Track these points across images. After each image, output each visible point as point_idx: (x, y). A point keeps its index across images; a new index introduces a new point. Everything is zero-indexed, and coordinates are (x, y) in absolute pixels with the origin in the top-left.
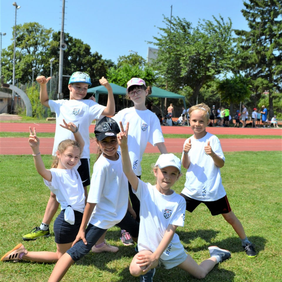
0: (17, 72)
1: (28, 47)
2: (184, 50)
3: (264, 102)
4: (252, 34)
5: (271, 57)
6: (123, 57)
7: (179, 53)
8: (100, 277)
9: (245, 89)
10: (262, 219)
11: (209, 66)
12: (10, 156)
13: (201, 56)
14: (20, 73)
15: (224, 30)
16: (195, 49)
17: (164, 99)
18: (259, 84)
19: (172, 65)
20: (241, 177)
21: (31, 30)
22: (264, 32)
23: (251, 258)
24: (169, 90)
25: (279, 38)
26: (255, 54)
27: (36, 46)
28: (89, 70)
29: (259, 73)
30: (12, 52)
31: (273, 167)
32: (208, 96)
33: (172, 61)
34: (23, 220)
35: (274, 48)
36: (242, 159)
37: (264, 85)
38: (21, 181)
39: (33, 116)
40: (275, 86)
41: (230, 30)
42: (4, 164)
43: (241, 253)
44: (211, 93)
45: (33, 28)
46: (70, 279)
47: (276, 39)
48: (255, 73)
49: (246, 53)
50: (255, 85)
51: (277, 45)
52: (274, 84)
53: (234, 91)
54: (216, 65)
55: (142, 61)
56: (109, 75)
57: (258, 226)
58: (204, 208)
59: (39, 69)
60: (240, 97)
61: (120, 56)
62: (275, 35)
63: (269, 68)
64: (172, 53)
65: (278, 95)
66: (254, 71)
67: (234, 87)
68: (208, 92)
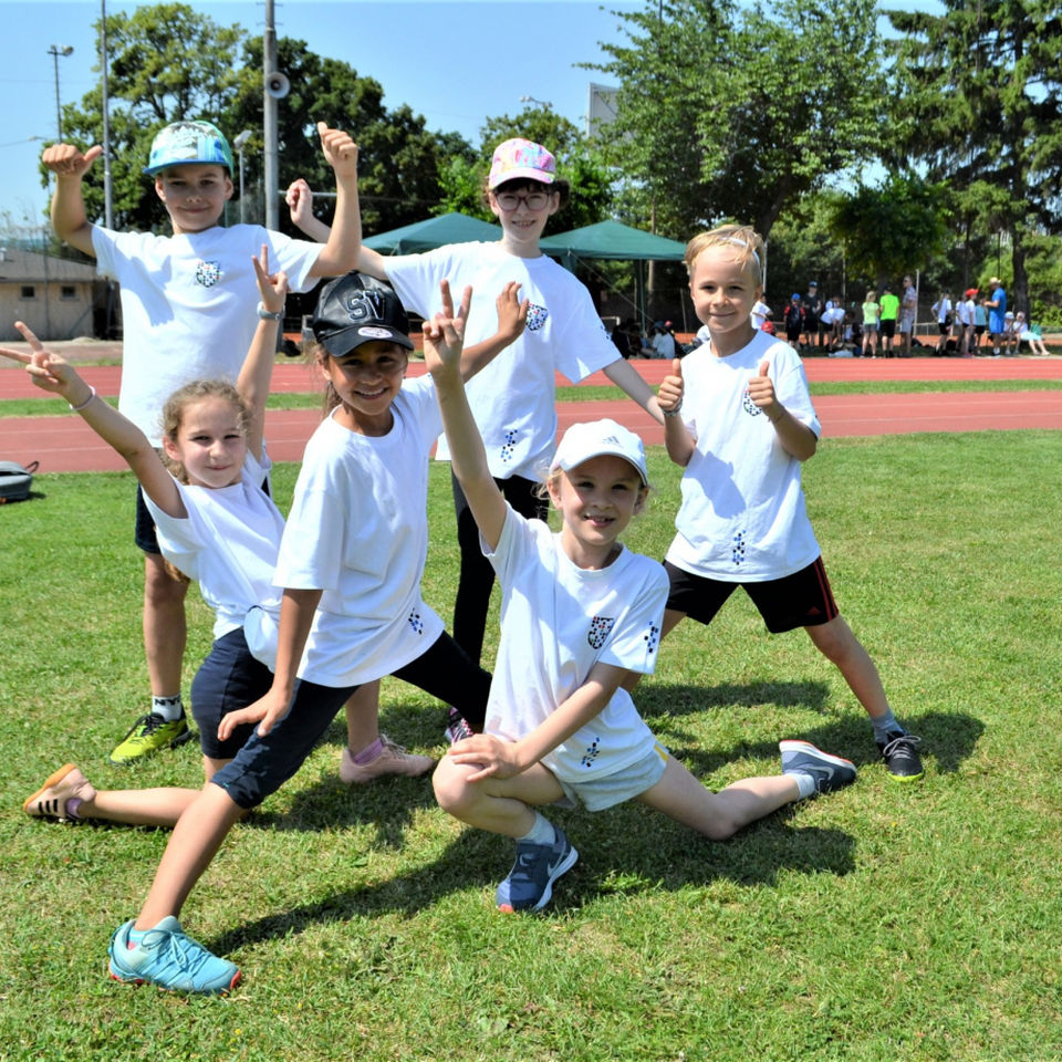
0: (120, 187)
1: (156, 96)
2: (711, 87)
4: (953, 24)
5: (1018, 108)
6: (500, 120)
7: (692, 97)
8: (358, 866)
9: (927, 221)
10: (957, 652)
11: (799, 141)
12: (82, 476)
13: (772, 108)
14: (132, 191)
15: (851, 12)
16: (748, 81)
17: (644, 262)
18: (977, 202)
19: (671, 139)
20: (898, 519)
21: (164, 32)
22: (994, 16)
23: (902, 783)
24: (661, 233)
25: (1045, 35)
26: (961, 96)
27: (185, 91)
28: (380, 173)
29: (976, 164)
30: (98, 116)
31: (1014, 482)
32: (803, 253)
33: (670, 127)
34: (104, 687)
35: (1027, 74)
36: (909, 458)
37: (994, 207)
38: (113, 557)
40: (1032, 208)
41: (873, 11)
42: (57, 504)
43: (868, 767)
44: (815, 241)
45: (170, 24)
46: (247, 878)
47: (1034, 42)
48: (962, 165)
49: (929, 91)
50: (963, 208)
51: (1041, 65)
52: (1031, 202)
53: (890, 229)
54: (825, 138)
55: (569, 134)
56: (447, 183)
57: (938, 677)
58: (756, 622)
60: (911, 250)
61: (489, 120)
62: (1032, 27)
63: (1013, 146)
64: (667, 100)
65: (1041, 243)
66: (960, 158)
67: (889, 217)
68: (804, 239)
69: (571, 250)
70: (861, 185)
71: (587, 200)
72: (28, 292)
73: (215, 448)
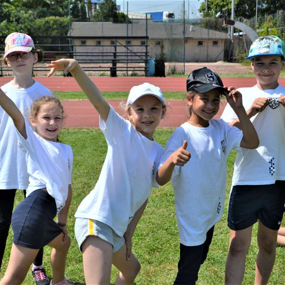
72: (200, 43)
73: (52, 122)
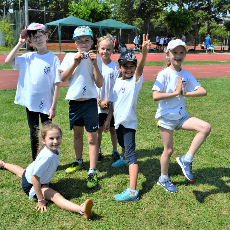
3: (203, 30)
17: (119, 29)
18: (199, 15)
24: (123, 22)
28: (54, 3)
29: (200, 5)
32: (157, 25)
37: (204, 17)
39: (6, 46)
40: (213, 17)
44: (160, 22)
48: (196, 6)
50: (196, 17)
52: (212, 15)
53: (179, 21)
56: (71, 8)
59: (10, 3)
60: (184, 26)
63: (209, 2)
65: (215, 26)
66: (196, 4)
67: (178, 18)
68: (157, 22)
69: (101, 26)
70: (172, 10)
71: (105, 13)
